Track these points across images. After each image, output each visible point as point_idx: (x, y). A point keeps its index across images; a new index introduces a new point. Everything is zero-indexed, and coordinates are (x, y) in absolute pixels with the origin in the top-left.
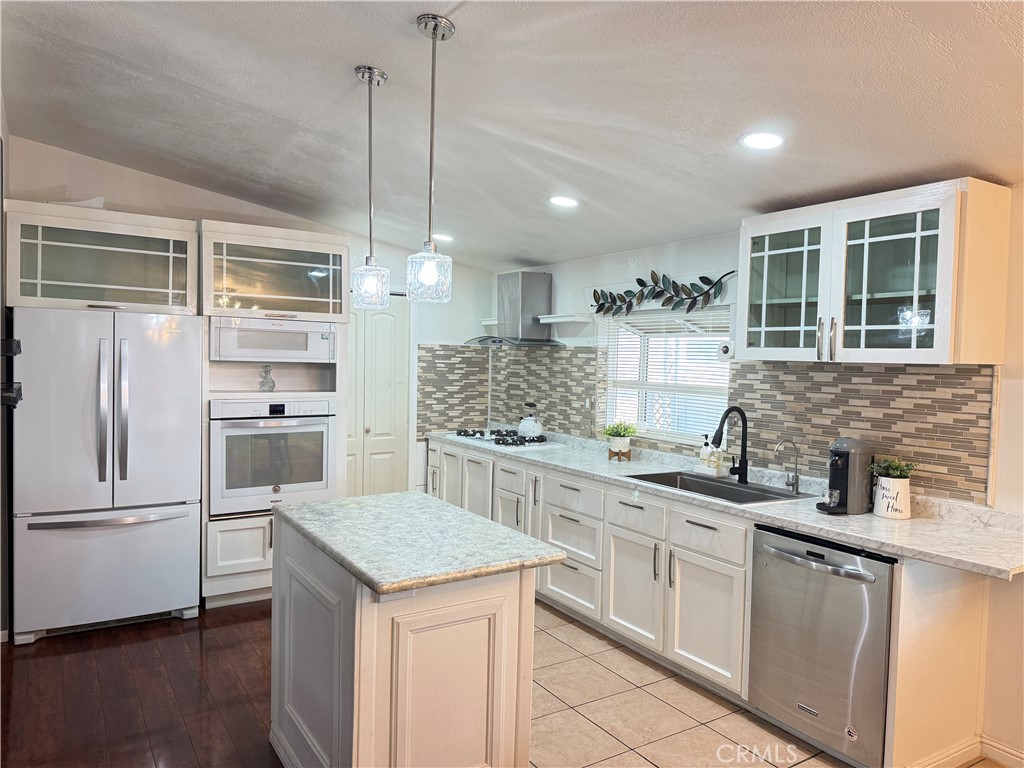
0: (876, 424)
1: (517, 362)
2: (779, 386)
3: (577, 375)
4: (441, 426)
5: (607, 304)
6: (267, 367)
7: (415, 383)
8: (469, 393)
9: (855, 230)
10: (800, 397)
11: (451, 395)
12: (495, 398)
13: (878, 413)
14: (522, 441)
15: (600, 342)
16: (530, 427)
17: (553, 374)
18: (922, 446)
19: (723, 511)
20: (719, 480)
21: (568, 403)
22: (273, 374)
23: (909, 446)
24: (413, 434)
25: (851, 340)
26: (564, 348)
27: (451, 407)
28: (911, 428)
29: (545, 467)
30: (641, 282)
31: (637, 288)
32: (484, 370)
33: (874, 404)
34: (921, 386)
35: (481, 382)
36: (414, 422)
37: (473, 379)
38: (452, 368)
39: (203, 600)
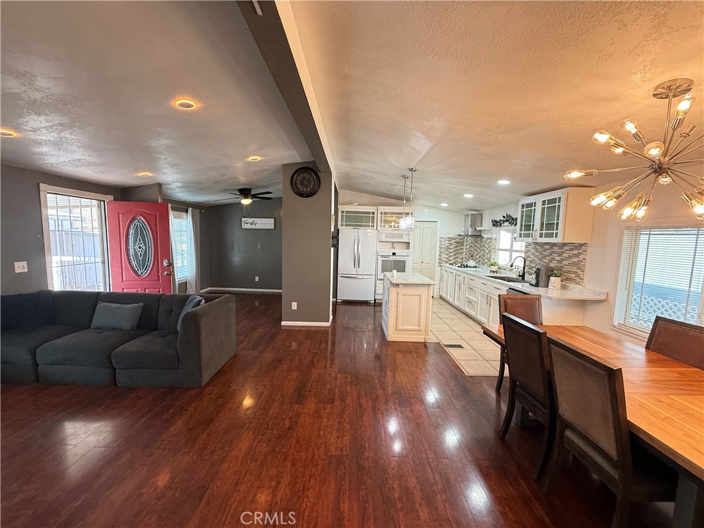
0: (560, 262)
1: (472, 243)
2: (536, 250)
3: (487, 247)
4: (446, 262)
5: (496, 223)
6: (393, 243)
7: (438, 249)
8: (457, 253)
9: (544, 203)
10: (541, 254)
11: (450, 253)
12: (466, 254)
13: (559, 258)
14: (467, 266)
15: (494, 236)
16: (471, 263)
17: (481, 246)
18: (569, 268)
19: (502, 284)
20: (517, 279)
21: (484, 256)
22: (395, 244)
23: (566, 269)
24: (437, 264)
26: (484, 238)
27: (450, 256)
28: (566, 262)
29: (467, 273)
30: (504, 217)
31: (502, 219)
32: (463, 245)
33: (559, 256)
34: (571, 250)
35: (461, 249)
36: (437, 261)
37: (458, 248)
38: (451, 244)
39: (375, 300)
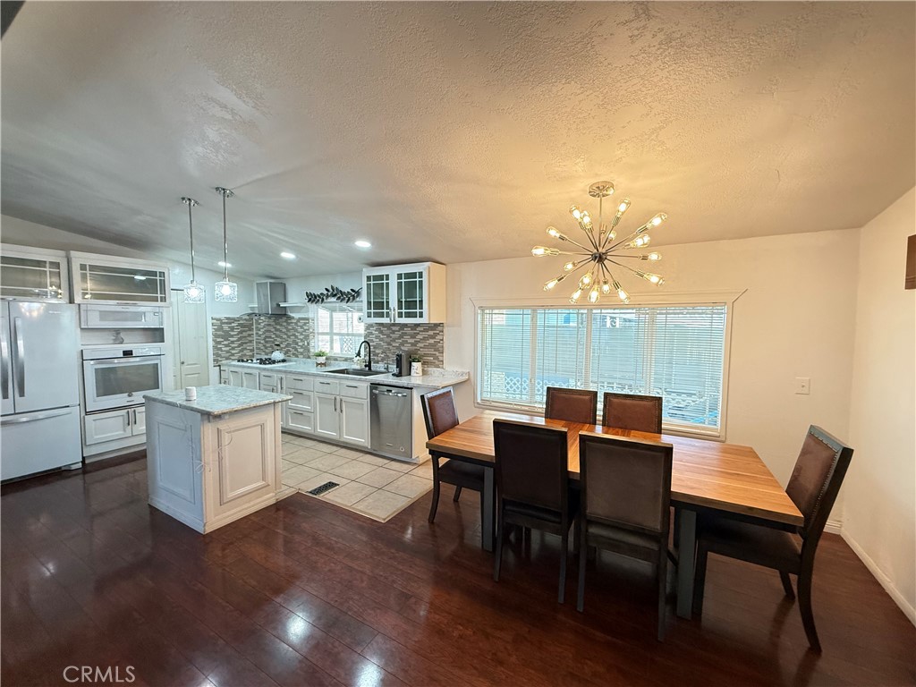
0: (413, 344)
1: (269, 325)
2: (381, 332)
3: (300, 330)
4: (227, 359)
5: (313, 298)
6: (117, 331)
7: (210, 338)
8: (244, 341)
9: (400, 276)
10: (388, 336)
11: (233, 342)
12: (258, 343)
13: (412, 341)
14: (274, 362)
15: (310, 315)
16: (277, 355)
17: (288, 330)
18: (426, 351)
19: (360, 380)
20: (361, 370)
21: (297, 344)
22: (122, 335)
23: (422, 352)
24: (211, 363)
25: (400, 315)
26: (293, 318)
27: (233, 348)
28: (422, 345)
29: (285, 372)
30: (327, 290)
31: (326, 292)
32: (251, 330)
33: (412, 338)
34: (425, 330)
35: (250, 335)
36: (211, 357)
37: (244, 334)
38: (232, 329)
39: (83, 458)
